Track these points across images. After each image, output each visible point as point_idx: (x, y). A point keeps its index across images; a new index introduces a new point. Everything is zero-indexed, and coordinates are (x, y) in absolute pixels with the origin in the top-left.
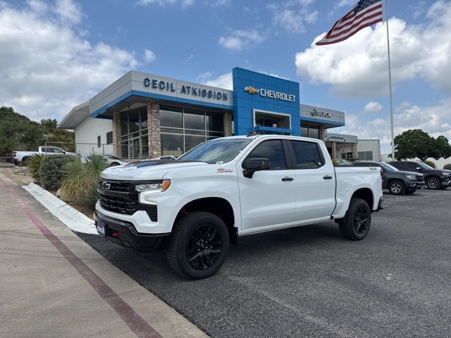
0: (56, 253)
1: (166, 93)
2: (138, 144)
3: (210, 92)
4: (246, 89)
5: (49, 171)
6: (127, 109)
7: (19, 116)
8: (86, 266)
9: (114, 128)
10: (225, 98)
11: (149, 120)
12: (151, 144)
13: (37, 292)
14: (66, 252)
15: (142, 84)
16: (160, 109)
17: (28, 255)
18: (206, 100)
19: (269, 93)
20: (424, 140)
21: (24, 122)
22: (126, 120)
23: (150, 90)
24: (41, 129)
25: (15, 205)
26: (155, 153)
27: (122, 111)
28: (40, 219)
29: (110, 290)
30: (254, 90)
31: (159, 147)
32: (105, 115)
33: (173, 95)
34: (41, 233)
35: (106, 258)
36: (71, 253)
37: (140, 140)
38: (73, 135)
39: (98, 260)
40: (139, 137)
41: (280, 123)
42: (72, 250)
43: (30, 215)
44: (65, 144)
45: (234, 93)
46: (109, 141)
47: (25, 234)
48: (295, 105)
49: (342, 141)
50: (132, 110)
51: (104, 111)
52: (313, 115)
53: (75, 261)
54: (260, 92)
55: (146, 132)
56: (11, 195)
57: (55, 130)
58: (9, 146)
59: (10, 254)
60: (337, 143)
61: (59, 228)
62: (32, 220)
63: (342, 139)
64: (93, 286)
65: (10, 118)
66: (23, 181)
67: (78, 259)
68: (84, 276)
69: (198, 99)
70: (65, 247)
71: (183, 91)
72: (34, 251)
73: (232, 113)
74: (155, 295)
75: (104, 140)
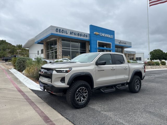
0: (23, 99)
1: (64, 34)
2: (53, 54)
3: (81, 34)
4: (95, 33)
5: (19, 64)
6: (49, 40)
7: (8, 43)
8: (36, 105)
9: (44, 48)
10: (87, 36)
11: (58, 44)
12: (58, 53)
13: (15, 119)
14: (28, 99)
15: (55, 31)
16: (62, 40)
17: (11, 100)
18: (79, 37)
19: (103, 35)
20: (162, 53)
21: (10, 46)
22: (49, 44)
23: (58, 33)
24: (16, 48)
25: (6, 77)
26: (60, 57)
27: (47, 41)
28: (16, 83)
29: (49, 119)
30: (98, 33)
31: (61, 55)
32: (41, 43)
33: (67, 35)
34: (16, 89)
35: (45, 102)
36: (30, 99)
37: (54, 52)
38: (28, 50)
39: (41, 102)
40: (53, 51)
41: (107, 46)
42: (30, 98)
43: (12, 82)
44: (25, 54)
45: (90, 35)
46: (42, 52)
47: (10, 90)
48: (113, 39)
49: (130, 53)
50: (51, 41)
51: (40, 41)
52: (120, 43)
53: (31, 103)
54: (100, 34)
55: (56, 49)
56: (4, 73)
57: (21, 49)
58: (4, 54)
59: (3, 99)
60: (128, 54)
61: (24, 87)
62: (13, 84)
63: (130, 52)
64: (41, 116)
65: (5, 44)
66: (9, 68)
67: (33, 102)
68: (36, 111)
69: (76, 37)
70: (27, 96)
71: (71, 33)
72: (14, 98)
73: (89, 42)
74: (70, 121)
75: (40, 52)
